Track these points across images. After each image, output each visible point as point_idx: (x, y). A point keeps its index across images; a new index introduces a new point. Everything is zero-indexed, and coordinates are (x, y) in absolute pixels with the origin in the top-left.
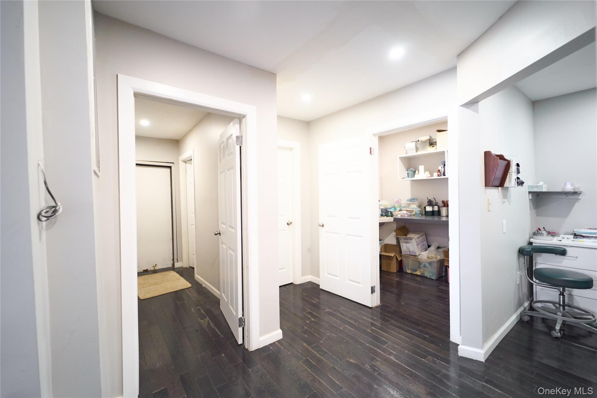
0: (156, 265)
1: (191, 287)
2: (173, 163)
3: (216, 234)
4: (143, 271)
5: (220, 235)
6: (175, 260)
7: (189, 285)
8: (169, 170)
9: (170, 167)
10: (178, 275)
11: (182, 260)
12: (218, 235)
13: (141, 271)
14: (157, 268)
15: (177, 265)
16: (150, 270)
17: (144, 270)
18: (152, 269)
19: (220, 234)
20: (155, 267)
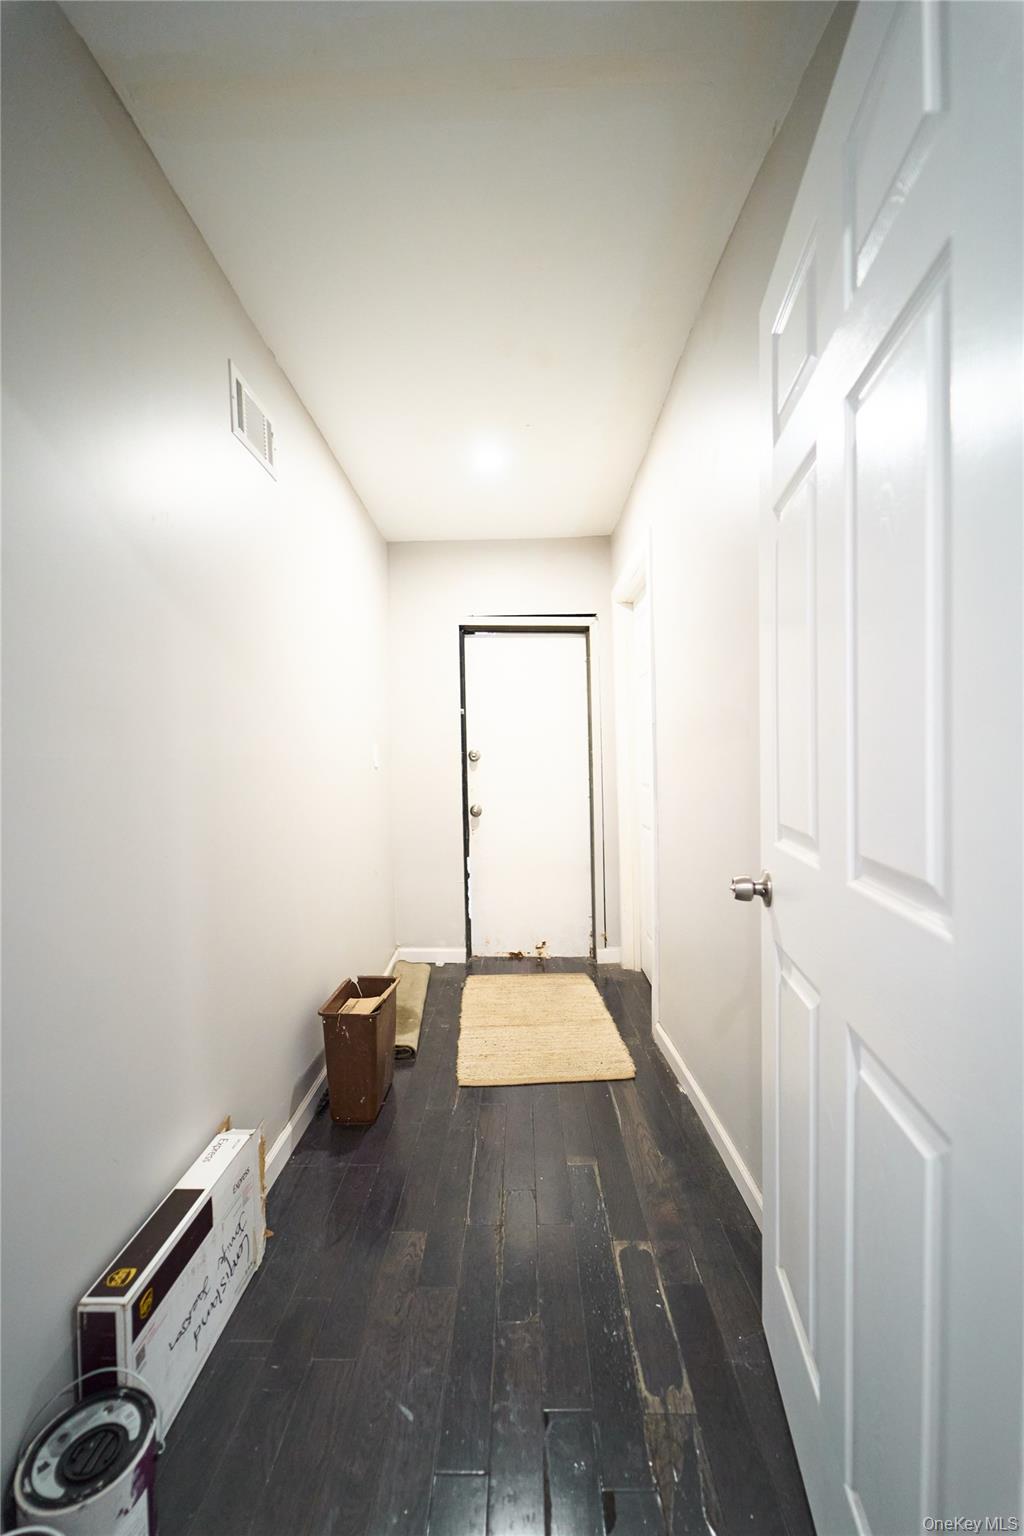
0: (544, 943)
1: (633, 1079)
2: (594, 615)
3: (741, 896)
4: (509, 956)
5: (768, 903)
6: (600, 940)
7: (626, 1068)
8: (580, 639)
9: (585, 630)
10: (598, 1000)
11: (618, 943)
12: (758, 899)
13: (504, 955)
14: (548, 953)
15: (605, 956)
16: (527, 955)
17: (512, 954)
18: (534, 954)
19: (766, 895)
20: (542, 950)
